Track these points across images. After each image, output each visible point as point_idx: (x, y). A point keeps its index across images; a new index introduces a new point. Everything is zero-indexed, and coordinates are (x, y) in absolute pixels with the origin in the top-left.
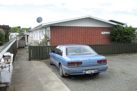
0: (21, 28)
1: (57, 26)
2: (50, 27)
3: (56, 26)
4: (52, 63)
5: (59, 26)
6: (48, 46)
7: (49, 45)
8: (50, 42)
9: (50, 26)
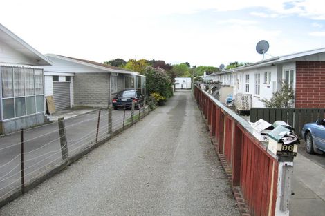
0: (191, 67)
1: (313, 62)
2: (297, 65)
3: (310, 62)
4: (315, 150)
5: (319, 62)
6: (288, 110)
7: (293, 106)
8: (294, 100)
9: (297, 62)
